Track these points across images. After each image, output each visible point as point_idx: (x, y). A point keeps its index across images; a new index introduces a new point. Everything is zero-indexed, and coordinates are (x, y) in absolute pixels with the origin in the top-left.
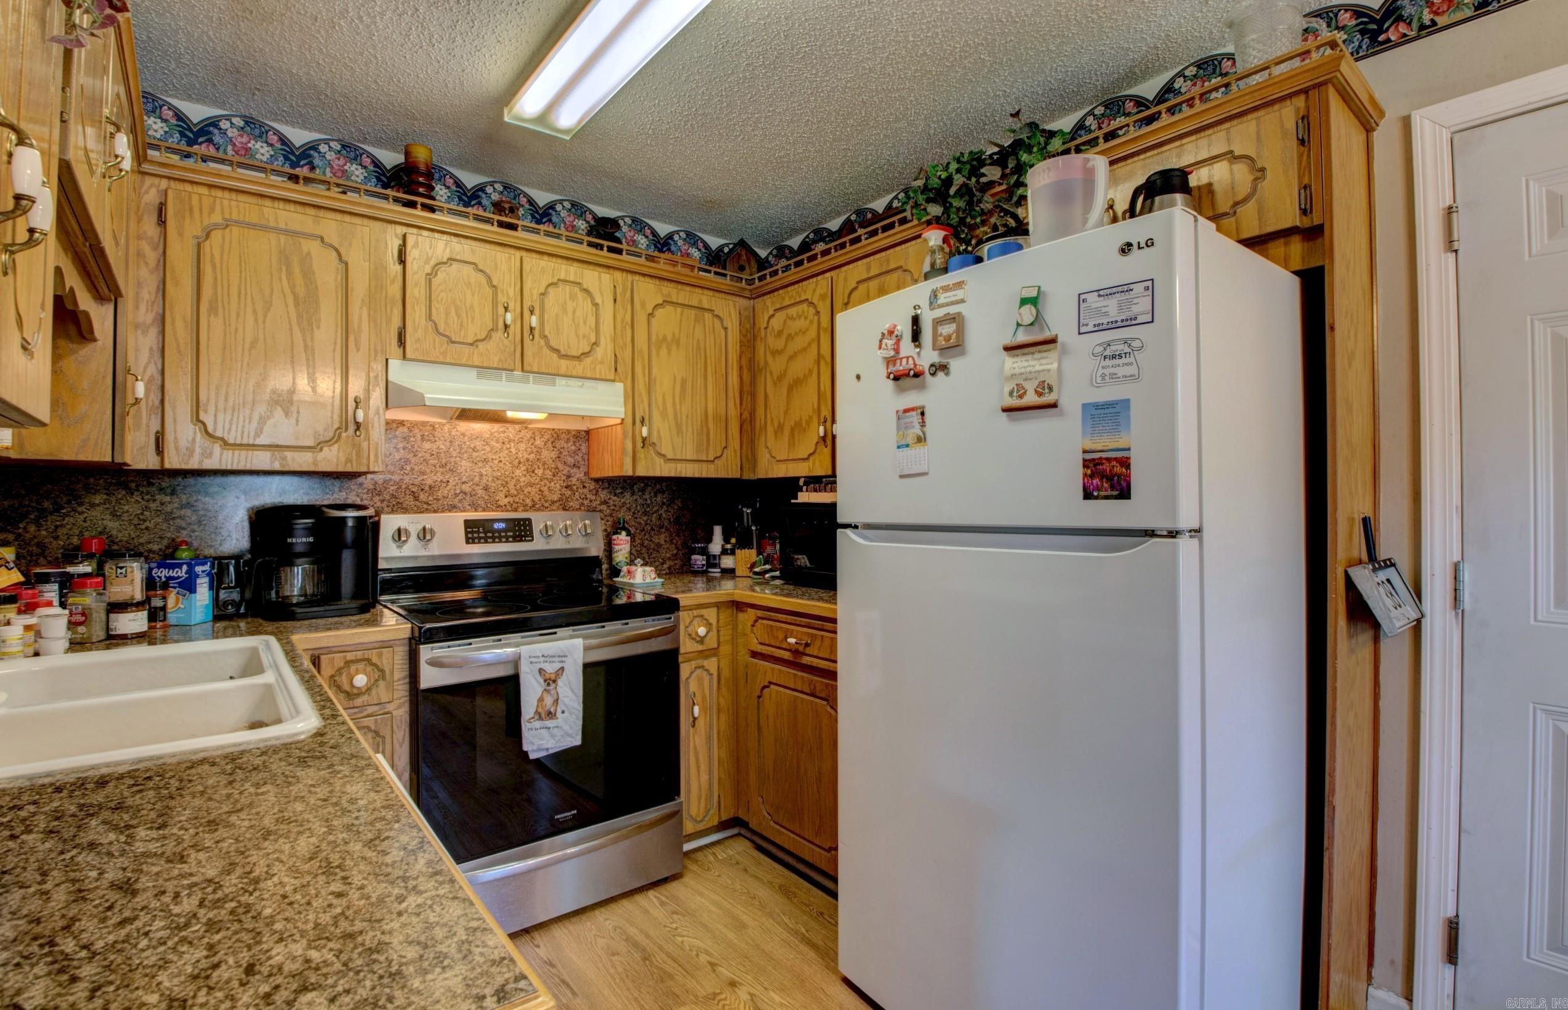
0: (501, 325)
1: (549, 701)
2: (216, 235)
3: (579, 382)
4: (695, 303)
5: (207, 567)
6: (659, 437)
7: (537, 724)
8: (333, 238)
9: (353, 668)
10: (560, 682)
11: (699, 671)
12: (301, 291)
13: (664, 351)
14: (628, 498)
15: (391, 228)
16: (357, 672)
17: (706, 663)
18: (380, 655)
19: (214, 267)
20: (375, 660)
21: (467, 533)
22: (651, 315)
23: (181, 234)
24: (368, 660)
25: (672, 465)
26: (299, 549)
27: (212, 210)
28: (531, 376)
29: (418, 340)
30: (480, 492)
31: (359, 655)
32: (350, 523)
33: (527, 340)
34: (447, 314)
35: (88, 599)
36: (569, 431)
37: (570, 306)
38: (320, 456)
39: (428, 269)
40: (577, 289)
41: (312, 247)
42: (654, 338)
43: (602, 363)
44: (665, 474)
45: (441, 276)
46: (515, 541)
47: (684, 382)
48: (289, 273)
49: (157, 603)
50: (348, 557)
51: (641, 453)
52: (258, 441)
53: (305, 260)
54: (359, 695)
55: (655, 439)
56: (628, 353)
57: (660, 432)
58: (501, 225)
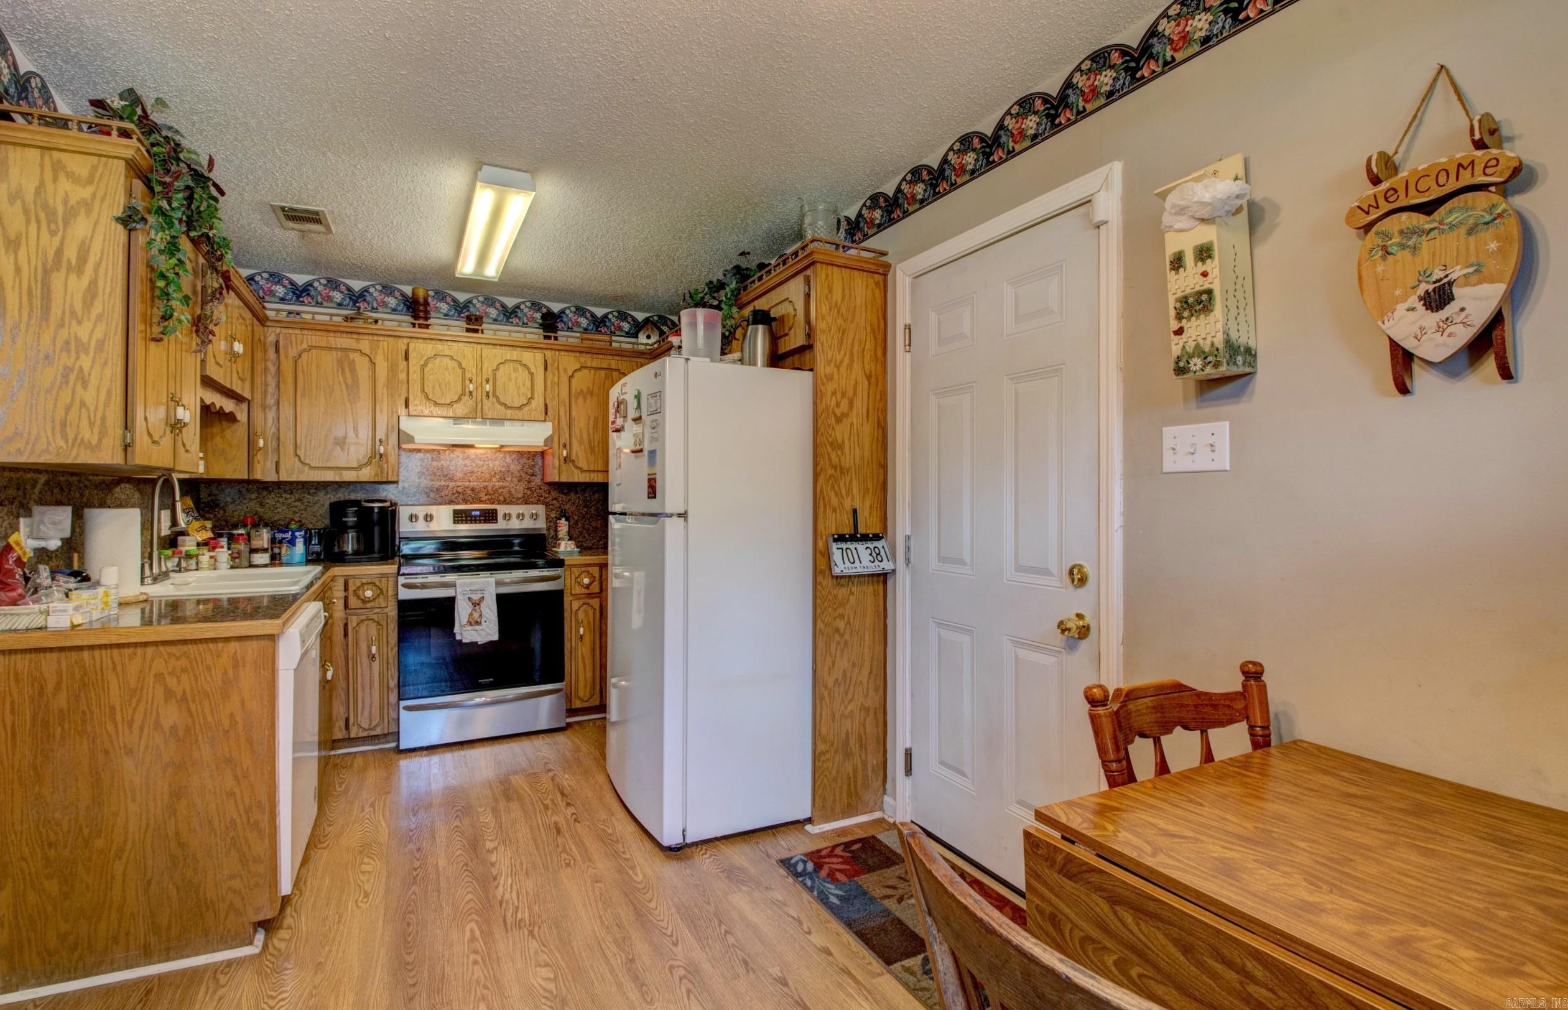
0: (467, 392)
1: (475, 615)
2: (304, 355)
3: (520, 423)
4: (605, 366)
5: (302, 533)
6: (577, 456)
8: (367, 351)
9: (366, 587)
11: (585, 606)
12: (349, 380)
13: (581, 400)
14: (573, 496)
15: (401, 340)
16: (368, 589)
17: (591, 601)
18: (380, 581)
19: (303, 373)
20: (377, 583)
21: (454, 517)
22: (571, 377)
23: (286, 357)
24: (374, 583)
25: (587, 474)
26: (350, 524)
27: (302, 343)
28: (488, 421)
29: (416, 404)
30: (469, 492)
31: (369, 580)
32: (376, 510)
33: (485, 400)
34: (434, 387)
35: (241, 546)
36: (529, 452)
37: (513, 376)
38: (360, 473)
39: (422, 362)
40: (518, 365)
41: (355, 356)
42: (573, 391)
43: (536, 410)
44: (582, 480)
45: (430, 366)
46: (485, 522)
47: (596, 419)
48: (343, 372)
49: (276, 551)
50: (377, 529)
51: (564, 467)
52: (328, 465)
53: (352, 364)
54: (369, 601)
55: (574, 457)
56: (555, 402)
57: (577, 453)
58: (468, 330)
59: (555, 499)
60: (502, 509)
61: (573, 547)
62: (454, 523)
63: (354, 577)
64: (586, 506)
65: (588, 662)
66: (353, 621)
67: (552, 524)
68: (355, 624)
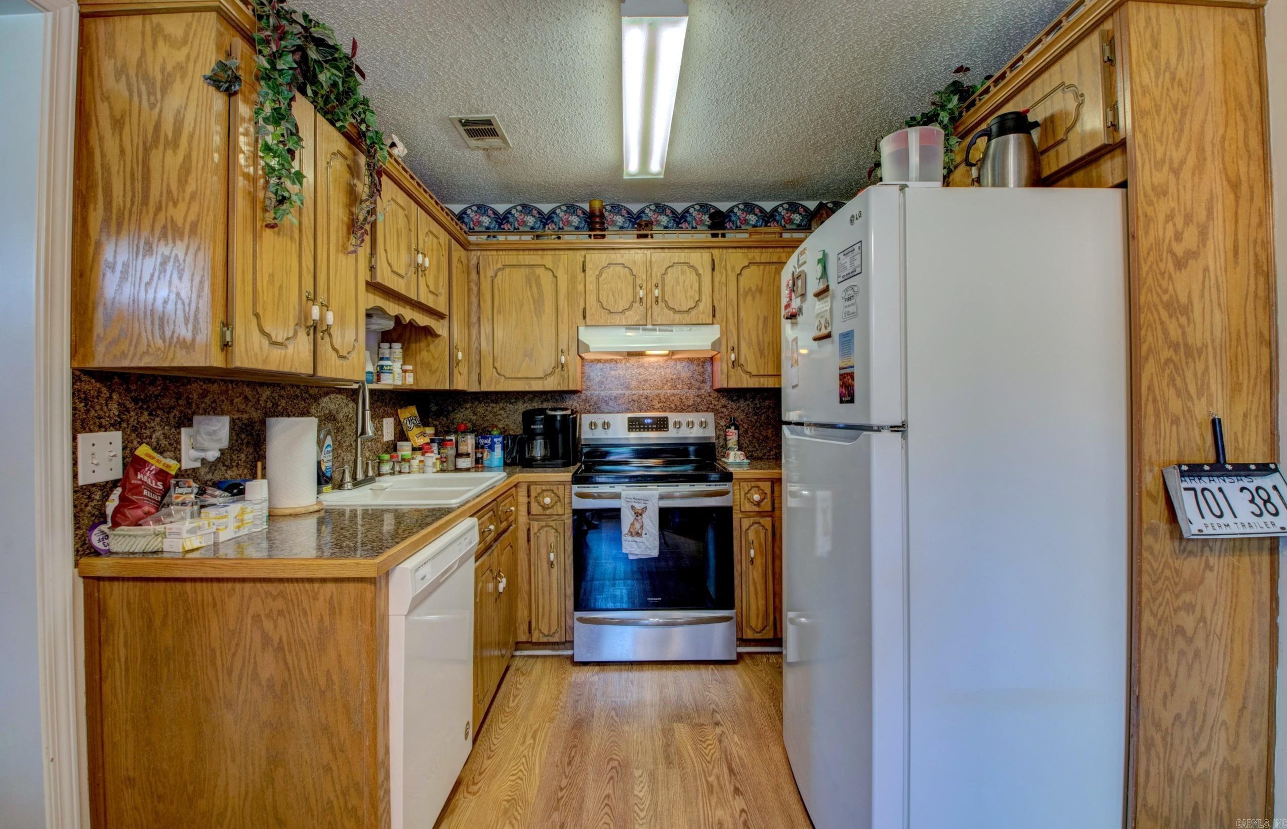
0: (638, 299)
1: (637, 526)
2: (500, 274)
3: (688, 328)
4: (775, 260)
5: (500, 439)
6: (746, 360)
7: (630, 538)
8: (550, 265)
9: (545, 493)
11: (756, 525)
12: (536, 295)
13: (749, 298)
14: (742, 403)
15: (579, 253)
16: (544, 498)
17: (762, 520)
18: (558, 489)
19: (499, 290)
20: (555, 491)
21: (629, 425)
22: (740, 274)
23: (485, 277)
24: (552, 490)
25: (757, 379)
26: (538, 431)
27: (497, 263)
28: (658, 327)
29: (592, 314)
30: (643, 400)
31: (548, 487)
32: (559, 418)
33: (654, 306)
34: (608, 296)
35: (450, 451)
36: (699, 359)
37: (681, 279)
38: (546, 382)
39: (597, 273)
40: (686, 267)
41: (540, 271)
42: (741, 291)
43: (703, 313)
44: (751, 385)
45: (604, 275)
46: (657, 430)
47: (766, 319)
48: (531, 287)
49: (479, 455)
50: (560, 436)
51: (732, 372)
52: (519, 376)
53: (538, 279)
54: (548, 508)
55: (742, 361)
56: (723, 303)
57: (745, 356)
58: (639, 236)
59: (725, 406)
60: (673, 417)
61: (742, 457)
62: (629, 430)
63: (535, 483)
64: (755, 414)
65: (760, 588)
66: (535, 526)
67: (722, 433)
68: (536, 530)
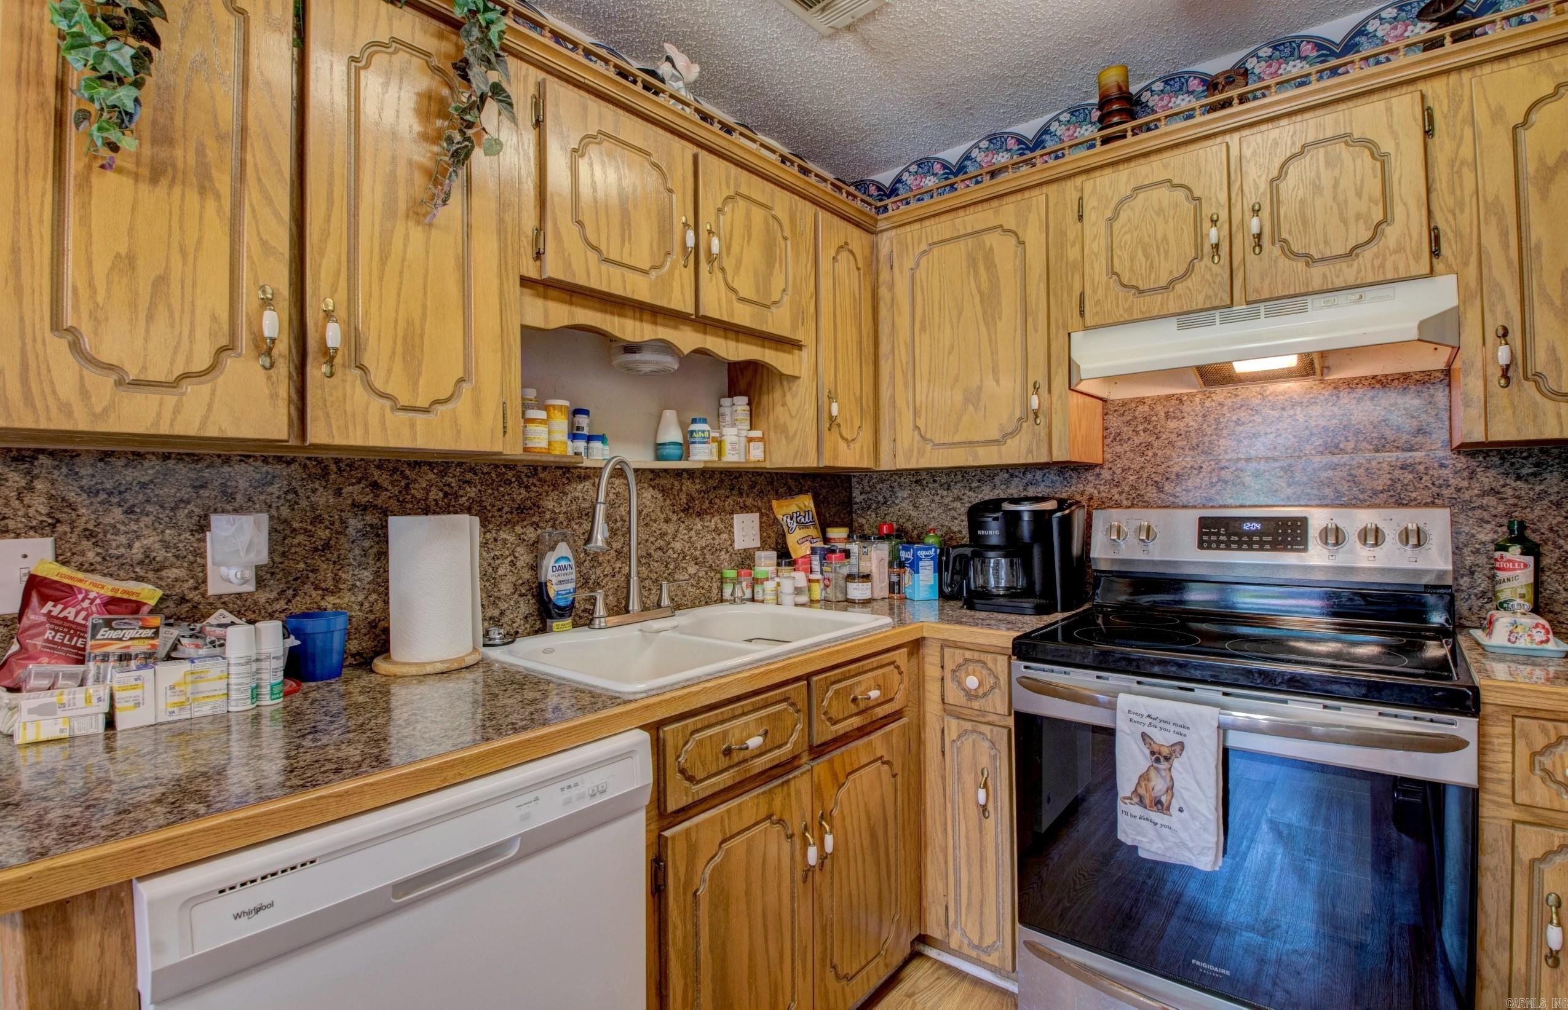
0: (1207, 249)
1: (1158, 785)
2: (924, 260)
3: (1354, 295)
5: (932, 553)
7: (1137, 810)
8: (1011, 224)
9: (970, 667)
10: (1176, 763)
12: (985, 286)
15: (1070, 183)
16: (972, 672)
18: (995, 661)
20: (990, 665)
21: (1201, 534)
22: (1521, 124)
23: (901, 271)
24: (984, 663)
26: (995, 542)
27: (920, 242)
28: (1262, 307)
29: (1098, 302)
31: (976, 656)
32: (1026, 517)
33: (1251, 256)
34: (1133, 259)
37: (1329, 176)
38: (1004, 448)
39: (1109, 214)
40: (1340, 148)
41: (993, 240)
42: (1530, 167)
43: (1399, 251)
45: (1123, 216)
46: (1277, 549)
49: (895, 578)
50: (1037, 553)
51: (1501, 396)
52: (956, 440)
53: (989, 255)
54: (976, 697)
55: (1540, 360)
56: (1466, 218)
57: (1552, 350)
58: (1213, 108)
59: (1493, 491)
60: (1321, 518)
61: (1540, 636)
62: (1201, 546)
63: (956, 645)
66: (953, 732)
67: (1482, 560)
